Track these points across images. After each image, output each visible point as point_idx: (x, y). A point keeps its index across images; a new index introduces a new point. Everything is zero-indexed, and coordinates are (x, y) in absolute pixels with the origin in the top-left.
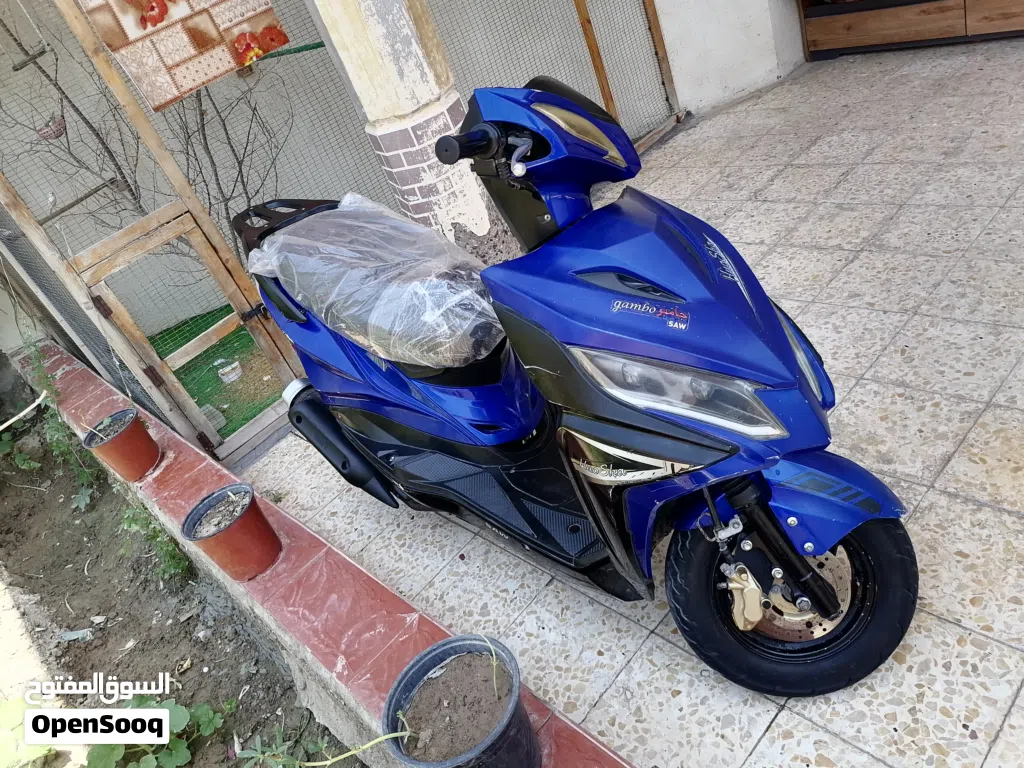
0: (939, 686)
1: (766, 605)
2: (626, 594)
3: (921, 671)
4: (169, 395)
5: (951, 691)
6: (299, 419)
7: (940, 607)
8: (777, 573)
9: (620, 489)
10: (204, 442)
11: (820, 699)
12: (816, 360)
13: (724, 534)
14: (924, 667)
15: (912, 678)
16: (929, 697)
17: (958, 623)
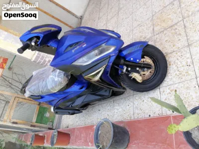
0: (179, 63)
1: (141, 75)
2: (122, 93)
3: (175, 63)
4: (38, 127)
5: (181, 62)
6: (57, 113)
7: (169, 52)
8: (138, 69)
9: (101, 78)
10: (50, 129)
11: (164, 82)
12: (113, 32)
13: (124, 71)
14: (175, 62)
15: (174, 66)
16: (179, 66)
17: (174, 51)
